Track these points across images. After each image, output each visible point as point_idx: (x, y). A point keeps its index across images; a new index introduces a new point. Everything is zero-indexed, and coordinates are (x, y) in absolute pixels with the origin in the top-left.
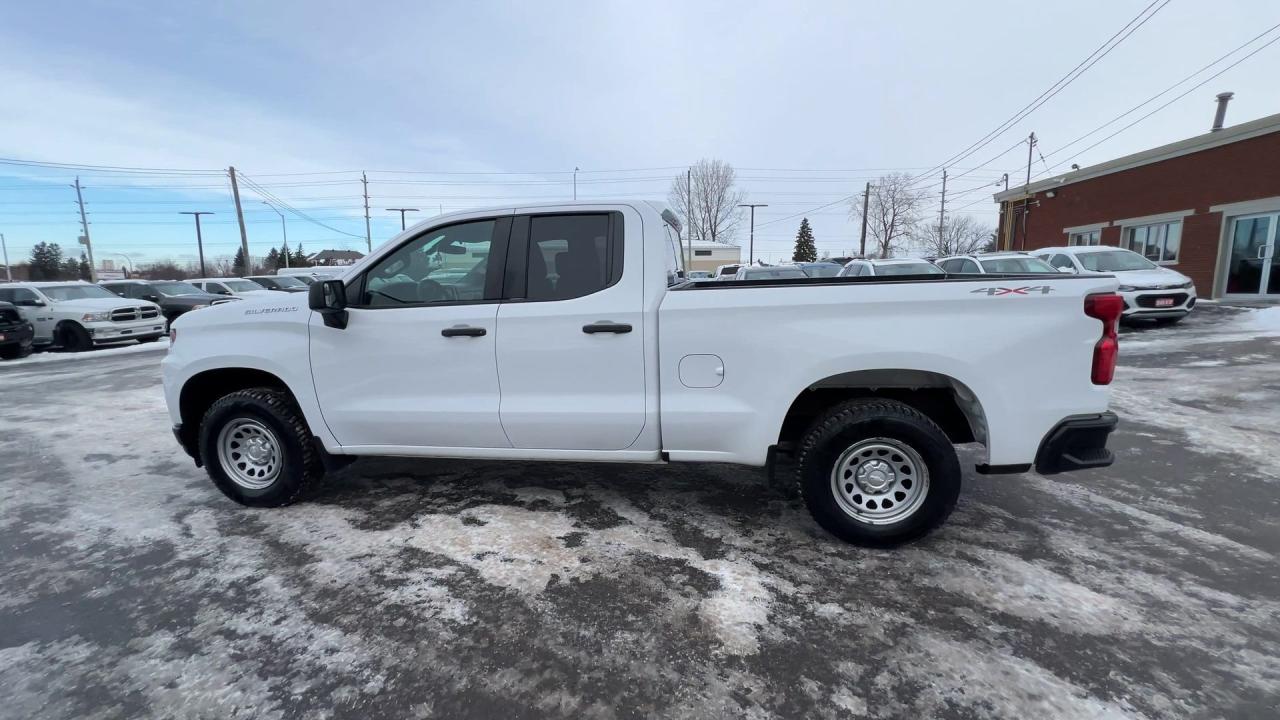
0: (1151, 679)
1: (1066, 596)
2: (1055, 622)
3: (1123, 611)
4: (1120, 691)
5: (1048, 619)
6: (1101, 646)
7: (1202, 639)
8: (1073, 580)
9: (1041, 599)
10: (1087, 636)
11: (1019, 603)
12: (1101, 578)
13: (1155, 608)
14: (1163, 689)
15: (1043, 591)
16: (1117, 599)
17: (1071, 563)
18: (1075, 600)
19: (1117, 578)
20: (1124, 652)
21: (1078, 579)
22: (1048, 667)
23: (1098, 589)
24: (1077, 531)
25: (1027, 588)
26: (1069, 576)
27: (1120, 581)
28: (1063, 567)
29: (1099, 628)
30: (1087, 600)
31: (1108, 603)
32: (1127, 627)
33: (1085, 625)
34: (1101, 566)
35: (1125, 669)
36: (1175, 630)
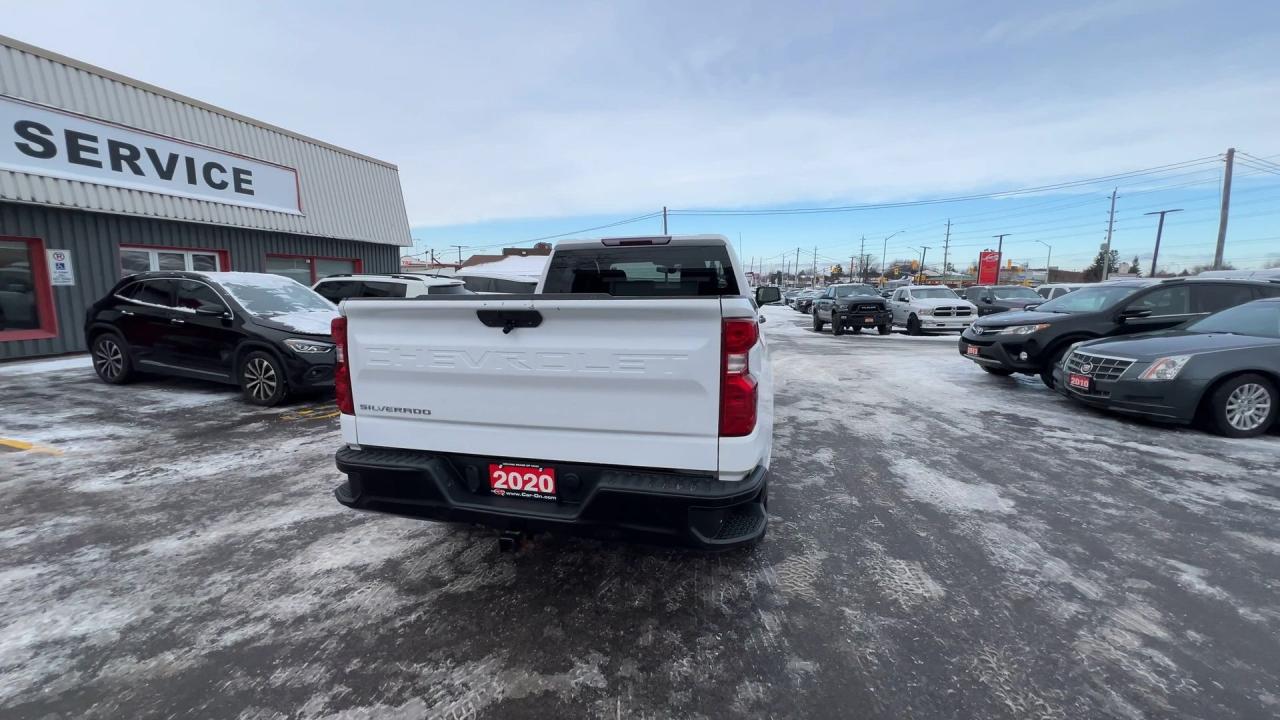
0: (277, 542)
1: (342, 553)
2: (336, 535)
3: (305, 568)
4: (289, 529)
5: (340, 535)
6: (308, 540)
7: (252, 581)
8: (348, 568)
9: (354, 543)
10: (317, 540)
11: (362, 532)
12: (330, 585)
13: (287, 587)
14: (269, 541)
15: (359, 547)
16: (312, 573)
17: (361, 580)
18: (337, 554)
19: (321, 592)
20: (295, 544)
21: (345, 571)
22: (324, 518)
23: (329, 572)
24: (385, 620)
25: (367, 542)
26: (353, 569)
27: (318, 591)
28: (364, 574)
29: (314, 548)
30: (330, 559)
31: (316, 566)
32: (299, 559)
33: (321, 544)
34: (340, 594)
35: (291, 538)
36: (270, 576)
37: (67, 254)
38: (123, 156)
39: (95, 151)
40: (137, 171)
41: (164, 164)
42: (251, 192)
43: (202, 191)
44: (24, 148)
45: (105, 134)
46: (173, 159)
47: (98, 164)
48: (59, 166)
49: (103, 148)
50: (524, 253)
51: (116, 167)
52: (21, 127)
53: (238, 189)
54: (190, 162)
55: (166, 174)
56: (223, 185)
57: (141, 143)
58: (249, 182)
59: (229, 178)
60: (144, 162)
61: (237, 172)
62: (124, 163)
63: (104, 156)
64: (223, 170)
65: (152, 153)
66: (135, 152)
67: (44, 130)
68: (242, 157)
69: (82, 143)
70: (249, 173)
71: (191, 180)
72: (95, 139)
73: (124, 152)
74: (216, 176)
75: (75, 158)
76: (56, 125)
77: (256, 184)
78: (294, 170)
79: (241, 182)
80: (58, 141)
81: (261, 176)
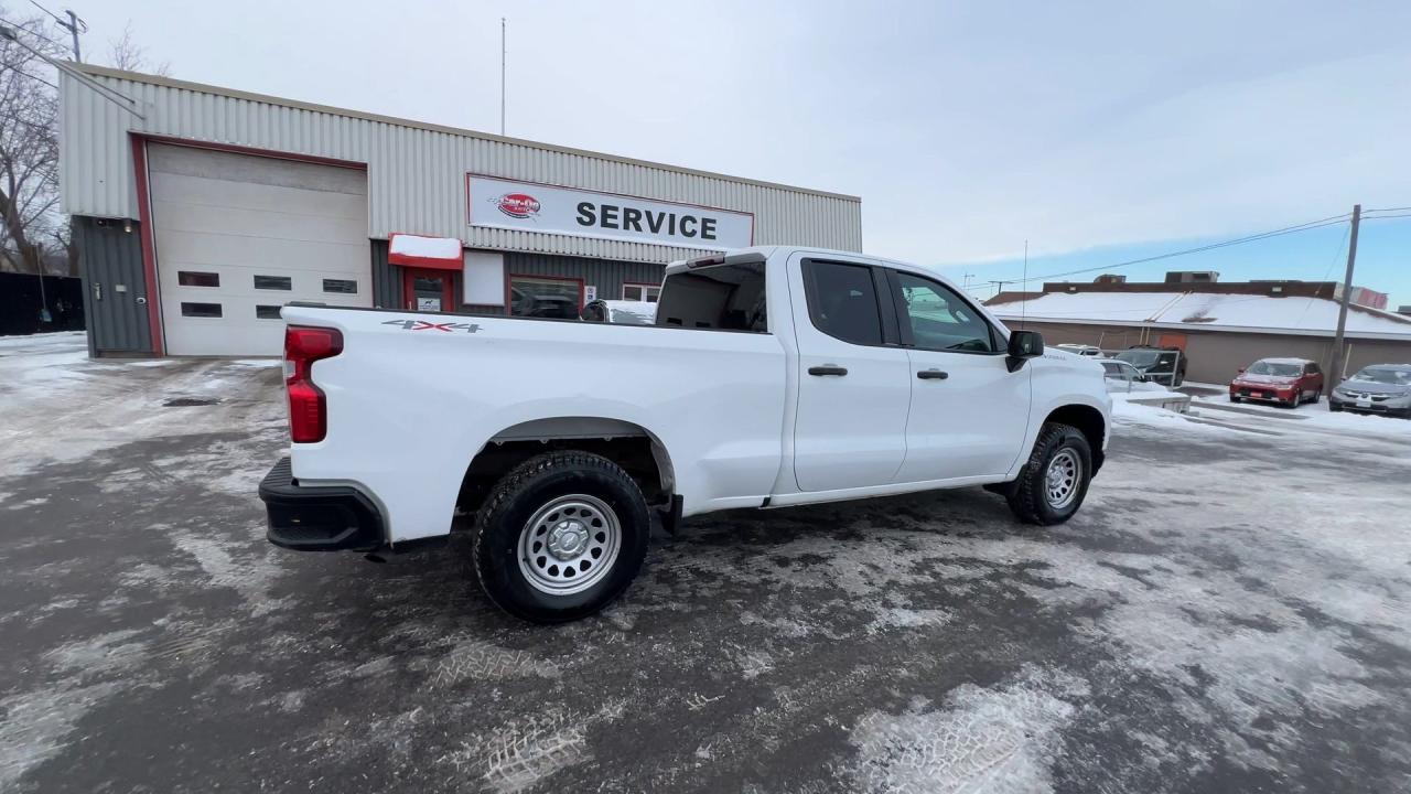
37: (594, 288)
38: (632, 218)
39: (615, 217)
40: (638, 228)
41: (655, 221)
42: (713, 237)
43: (678, 240)
44: (580, 221)
45: (622, 204)
46: (662, 216)
47: (616, 226)
48: (596, 231)
49: (620, 214)
50: (1073, 289)
51: (626, 227)
52: (580, 208)
53: (704, 236)
54: (672, 217)
55: (655, 229)
56: (693, 233)
57: (642, 207)
58: (713, 229)
59: (698, 227)
60: (643, 222)
61: (705, 221)
62: (631, 223)
63: (620, 221)
64: (694, 221)
65: (649, 214)
66: (639, 215)
67: (592, 207)
68: (710, 208)
69: (610, 212)
70: (714, 221)
71: (672, 232)
72: (616, 209)
73: (632, 215)
74: (689, 226)
75: (604, 224)
76: (598, 202)
77: (719, 229)
78: (752, 215)
79: (707, 229)
80: (597, 213)
81: (723, 223)
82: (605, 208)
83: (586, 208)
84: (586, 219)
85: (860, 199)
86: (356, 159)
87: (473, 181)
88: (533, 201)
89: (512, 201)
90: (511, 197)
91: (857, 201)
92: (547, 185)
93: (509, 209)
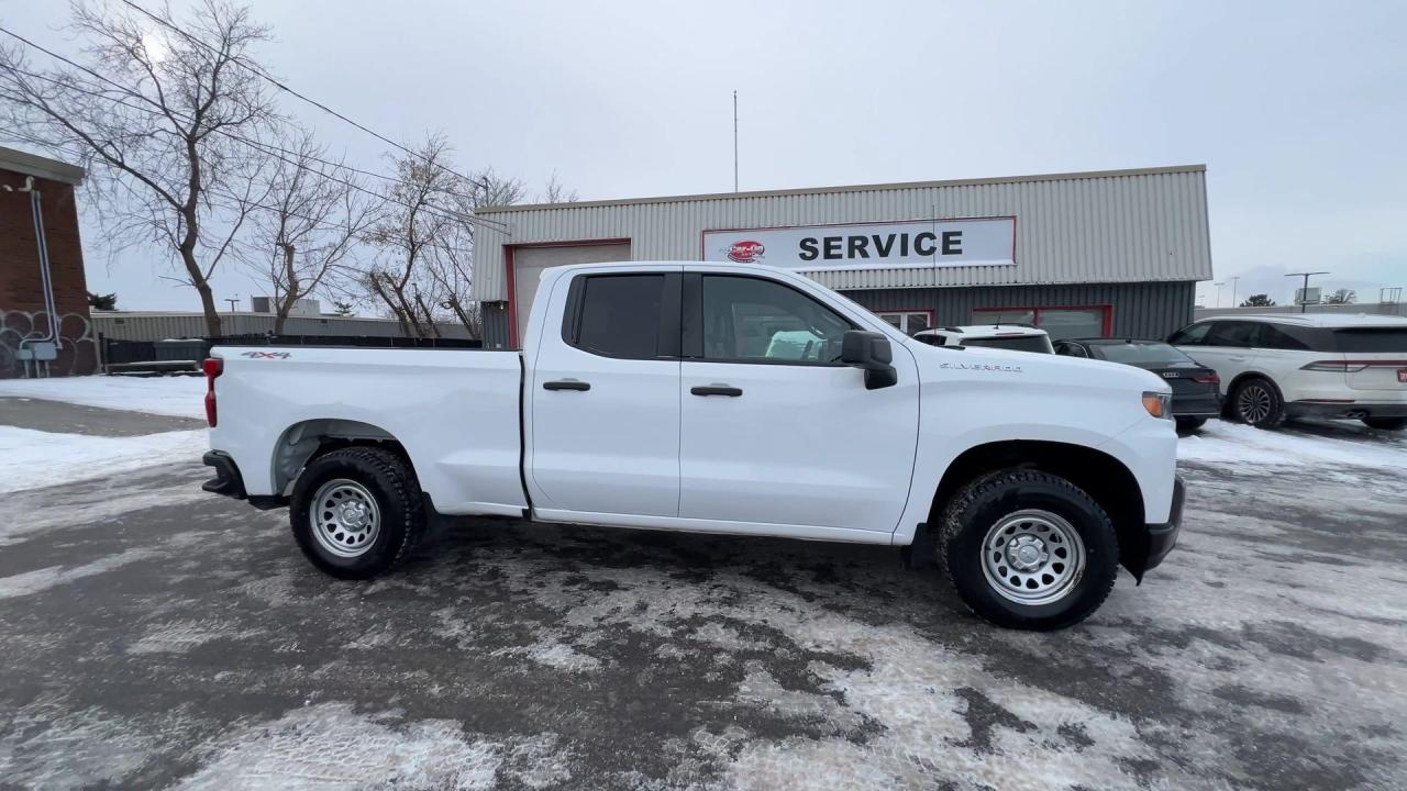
38: (857, 247)
39: (839, 247)
40: (865, 255)
41: (884, 246)
42: (959, 252)
43: (914, 261)
44: (803, 256)
45: (846, 233)
46: (892, 238)
47: (840, 256)
48: (819, 263)
49: (845, 244)
51: (851, 255)
52: (803, 244)
53: (946, 251)
54: (905, 238)
55: (884, 253)
56: (932, 250)
57: (868, 233)
58: (958, 242)
59: (938, 243)
60: (871, 248)
61: (946, 235)
62: (857, 252)
63: (844, 251)
64: (932, 237)
65: (877, 239)
66: (865, 241)
67: (814, 241)
68: (954, 220)
69: (833, 243)
70: (959, 234)
71: (904, 252)
72: (840, 239)
73: (858, 243)
74: (926, 244)
75: (828, 256)
76: (820, 236)
77: (965, 243)
78: (1014, 217)
79: (950, 244)
80: (820, 247)
81: (970, 235)
82: (827, 241)
83: (809, 244)
84: (809, 254)
85: (1204, 166)
86: (624, 236)
87: (706, 236)
88: (758, 245)
89: (739, 249)
90: (738, 245)
91: (1200, 170)
92: (771, 228)
93: (736, 256)
